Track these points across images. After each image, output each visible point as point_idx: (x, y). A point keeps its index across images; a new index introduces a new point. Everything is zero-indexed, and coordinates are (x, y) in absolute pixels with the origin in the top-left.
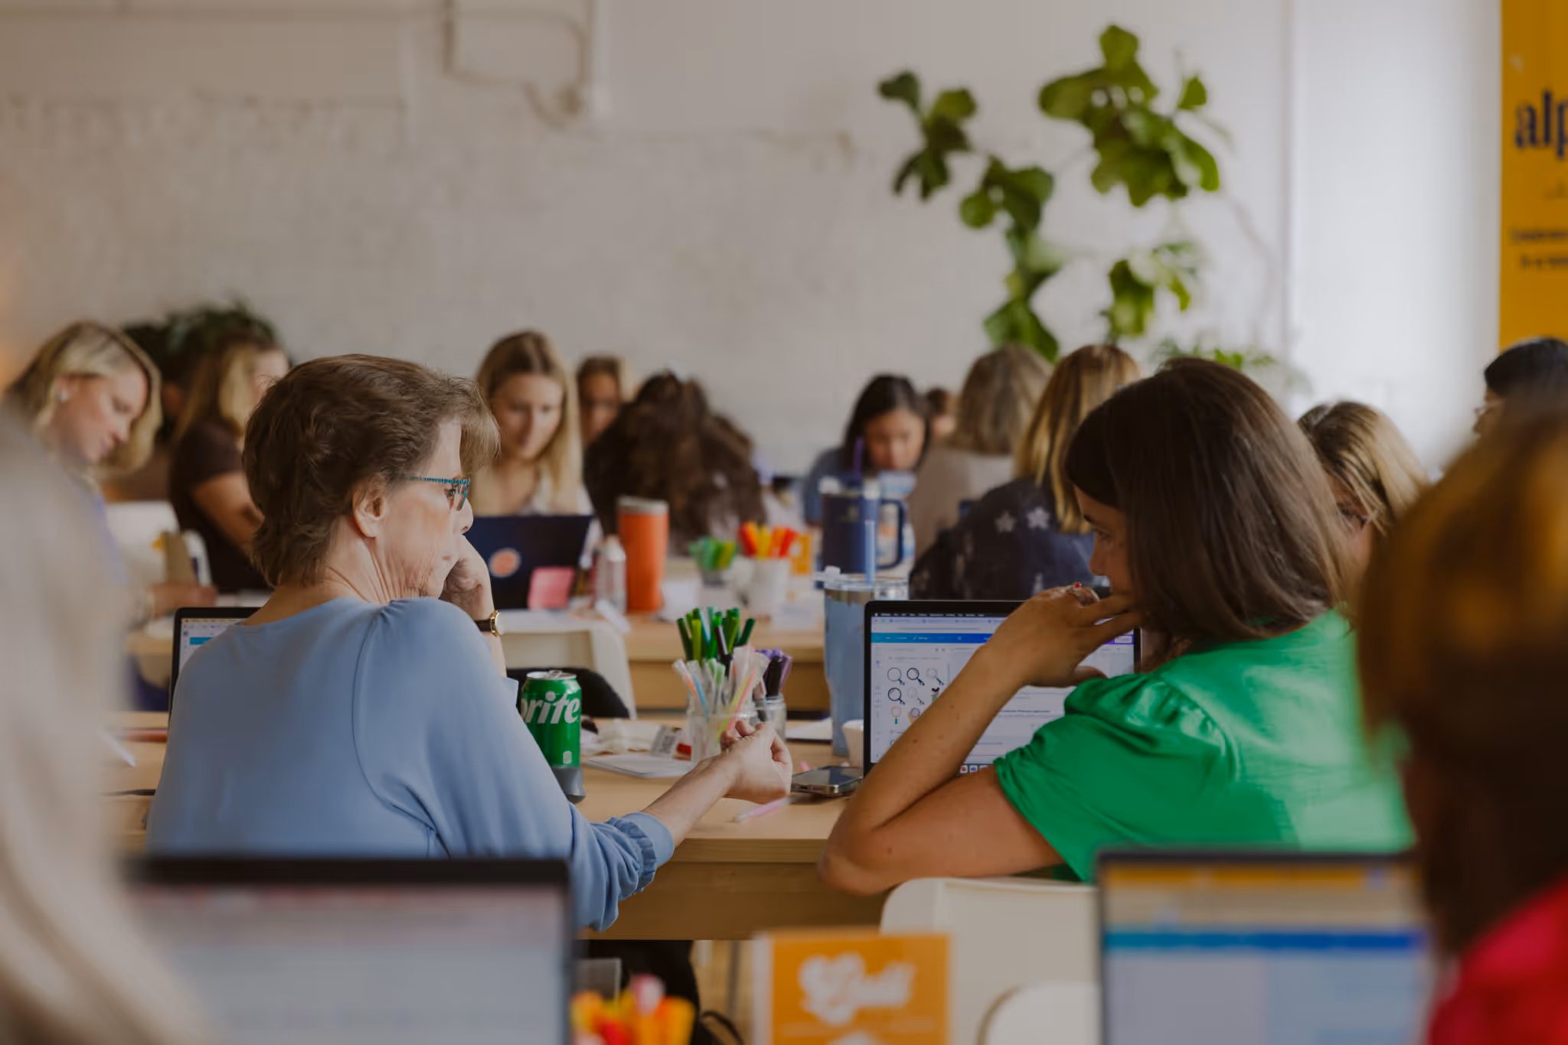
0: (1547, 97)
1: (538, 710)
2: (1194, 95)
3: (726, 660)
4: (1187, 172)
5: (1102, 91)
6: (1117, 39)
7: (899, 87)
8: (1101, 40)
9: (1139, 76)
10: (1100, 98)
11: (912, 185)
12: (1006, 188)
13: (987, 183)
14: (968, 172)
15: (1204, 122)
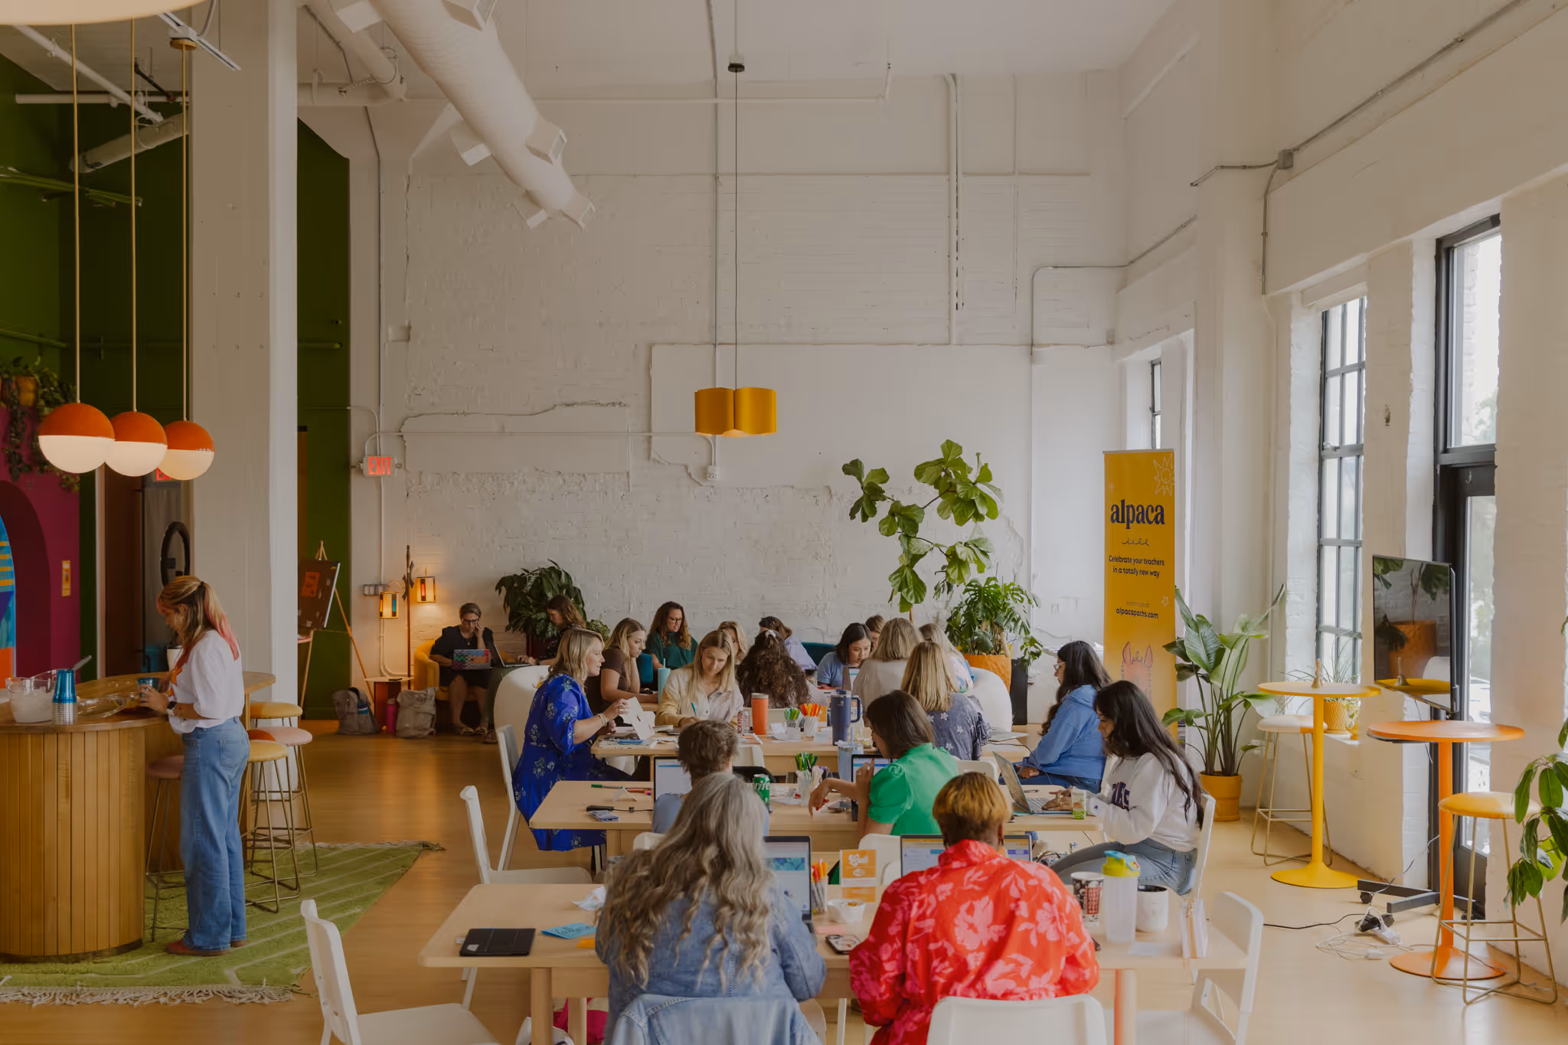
0: (1123, 502)
1: (758, 786)
2: (985, 475)
3: (810, 770)
4: (983, 510)
5: (943, 470)
6: (950, 447)
7: (853, 468)
8: (942, 447)
9: (960, 464)
10: (943, 474)
11: (859, 515)
12: (899, 514)
13: (892, 514)
14: (883, 508)
15: (990, 487)
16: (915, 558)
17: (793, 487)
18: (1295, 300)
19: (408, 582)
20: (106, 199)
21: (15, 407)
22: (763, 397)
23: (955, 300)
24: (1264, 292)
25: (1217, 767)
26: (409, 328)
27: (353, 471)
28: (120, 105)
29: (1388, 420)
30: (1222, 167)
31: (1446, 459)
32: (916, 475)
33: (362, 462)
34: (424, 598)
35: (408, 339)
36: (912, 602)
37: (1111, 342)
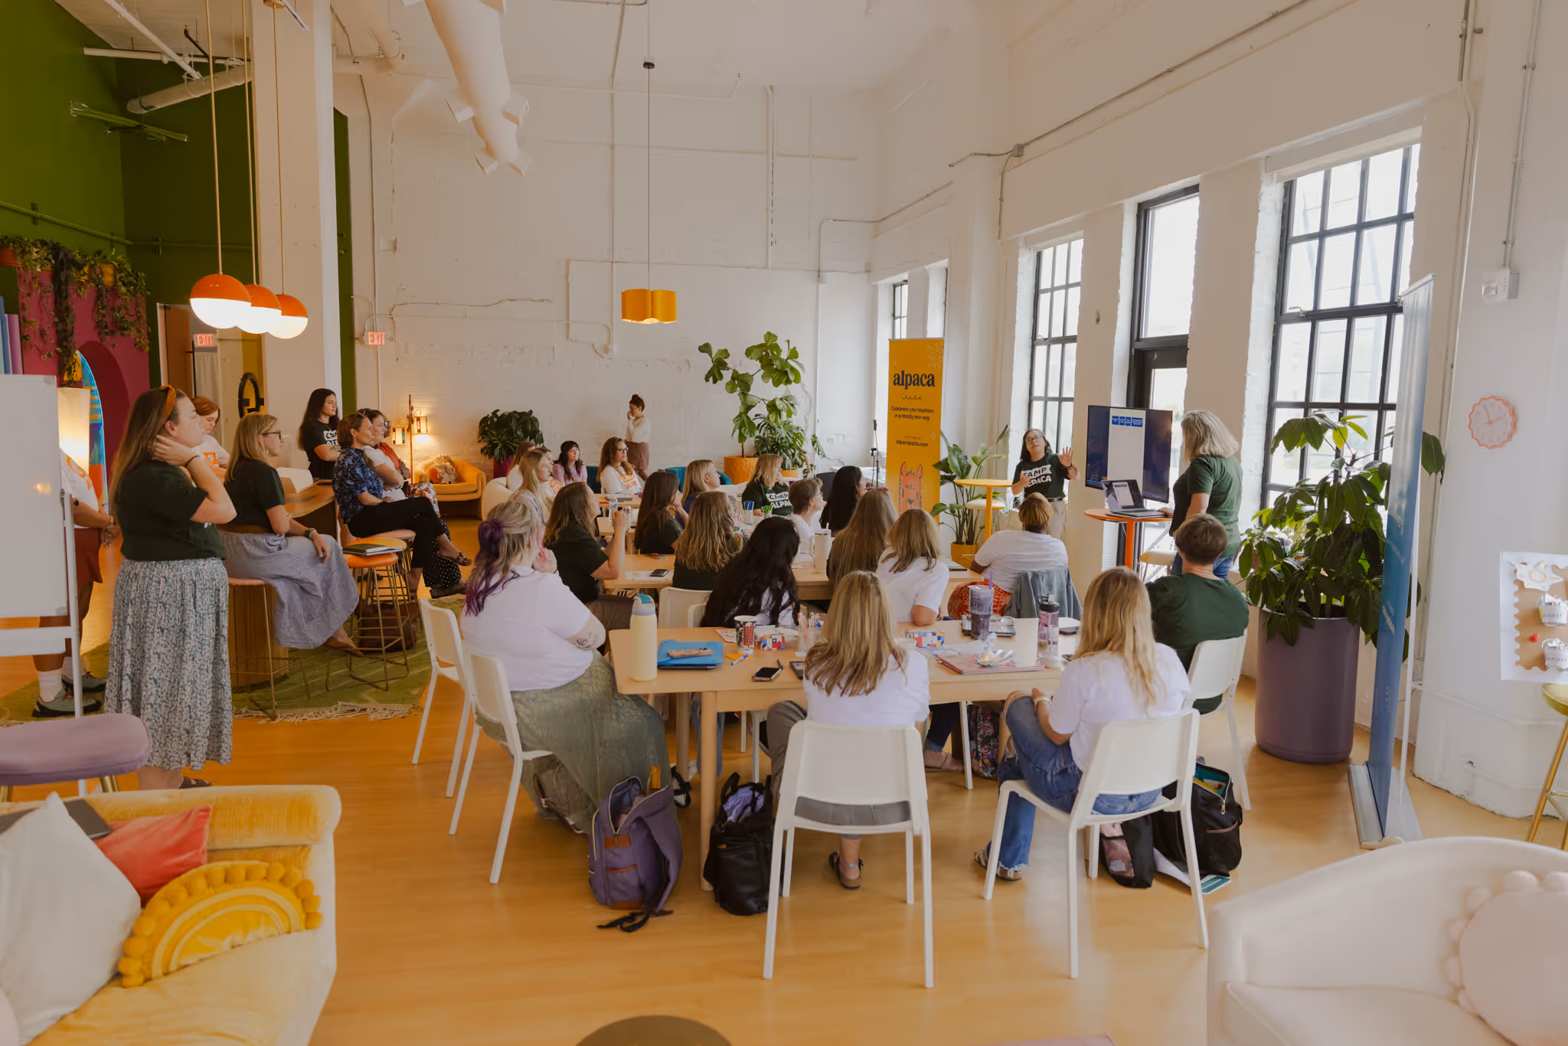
0: (903, 372)
2: (794, 354)
4: (792, 377)
5: (765, 351)
6: (770, 336)
7: (705, 348)
8: (765, 336)
9: (776, 347)
10: (764, 353)
11: (711, 379)
12: (739, 380)
13: (733, 379)
14: (727, 375)
15: (797, 362)
16: (749, 408)
17: (664, 360)
18: (1021, 244)
19: (411, 419)
20: (159, 134)
21: (100, 286)
22: (669, 296)
23: (771, 240)
24: (999, 238)
25: (964, 539)
26: (396, 241)
27: (356, 341)
28: (170, 63)
29: (1098, 320)
30: (976, 154)
31: (1138, 345)
32: (746, 353)
33: (364, 335)
34: (419, 431)
35: (395, 249)
36: (748, 436)
37: (868, 271)
